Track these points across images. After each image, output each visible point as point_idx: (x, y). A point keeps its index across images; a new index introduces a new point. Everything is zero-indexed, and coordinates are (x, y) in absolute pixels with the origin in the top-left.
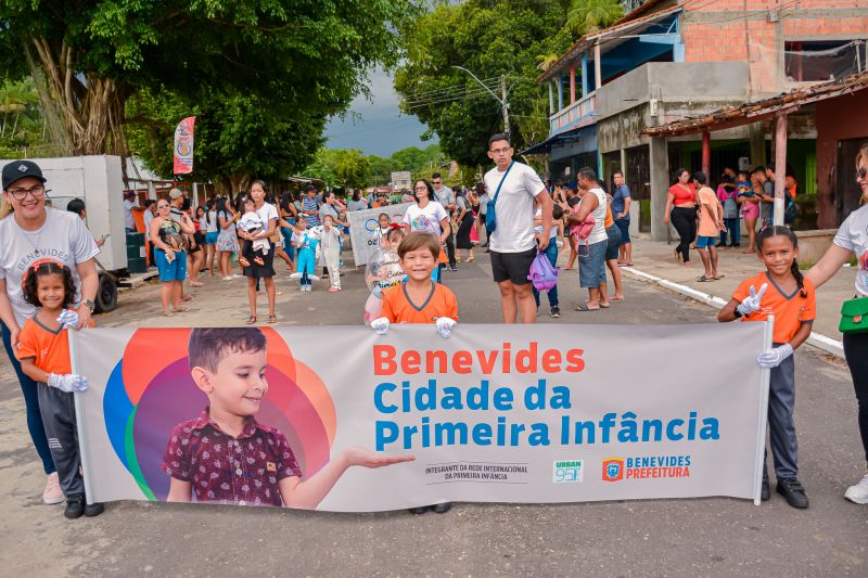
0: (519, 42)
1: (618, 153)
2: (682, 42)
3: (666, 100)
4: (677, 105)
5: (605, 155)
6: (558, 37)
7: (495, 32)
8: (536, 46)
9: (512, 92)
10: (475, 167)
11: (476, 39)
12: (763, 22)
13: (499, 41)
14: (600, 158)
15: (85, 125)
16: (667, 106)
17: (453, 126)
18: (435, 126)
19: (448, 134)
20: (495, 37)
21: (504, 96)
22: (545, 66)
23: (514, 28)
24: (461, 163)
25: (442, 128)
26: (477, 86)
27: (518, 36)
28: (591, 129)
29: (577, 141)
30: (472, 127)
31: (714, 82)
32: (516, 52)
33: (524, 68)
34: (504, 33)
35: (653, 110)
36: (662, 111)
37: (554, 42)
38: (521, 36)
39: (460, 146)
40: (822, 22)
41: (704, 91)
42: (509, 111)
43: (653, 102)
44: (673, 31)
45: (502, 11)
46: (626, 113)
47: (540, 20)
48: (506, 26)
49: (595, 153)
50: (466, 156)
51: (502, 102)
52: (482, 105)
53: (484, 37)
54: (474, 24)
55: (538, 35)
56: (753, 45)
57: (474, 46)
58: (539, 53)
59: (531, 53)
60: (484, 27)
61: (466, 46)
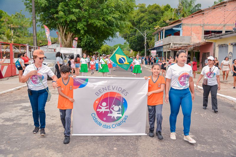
0: (150, 22)
1: (166, 52)
2: (182, 30)
3: (174, 43)
4: (176, 44)
5: (164, 52)
6: (160, 21)
7: (144, 19)
8: (154, 23)
9: (147, 34)
10: (137, 52)
11: (140, 21)
12: (200, 26)
13: (145, 22)
14: (163, 53)
15: (66, 40)
16: (174, 44)
17: (133, 42)
18: (128, 41)
19: (131, 43)
20: (144, 21)
21: (145, 36)
22: (156, 29)
23: (149, 18)
24: (134, 50)
25: (130, 42)
26: (139, 33)
27: (150, 21)
28: (162, 47)
29: (159, 49)
30: (137, 42)
31: (184, 40)
32: (149, 24)
33: (151, 29)
34: (146, 20)
35: (171, 45)
36: (173, 45)
37: (158, 22)
38: (151, 20)
39: (134, 46)
40: (212, 27)
41: (182, 42)
42: (146, 39)
43: (172, 43)
44: (180, 27)
45: (146, 14)
46: (168, 44)
47: (156, 17)
48: (147, 18)
49: (162, 52)
50: (135, 49)
51: (145, 37)
52: (140, 37)
53: (142, 20)
54: (139, 17)
55: (155, 20)
56: (192, 33)
57: (139, 22)
58: (155, 25)
59: (153, 25)
60: (142, 18)
61: (137, 22)
